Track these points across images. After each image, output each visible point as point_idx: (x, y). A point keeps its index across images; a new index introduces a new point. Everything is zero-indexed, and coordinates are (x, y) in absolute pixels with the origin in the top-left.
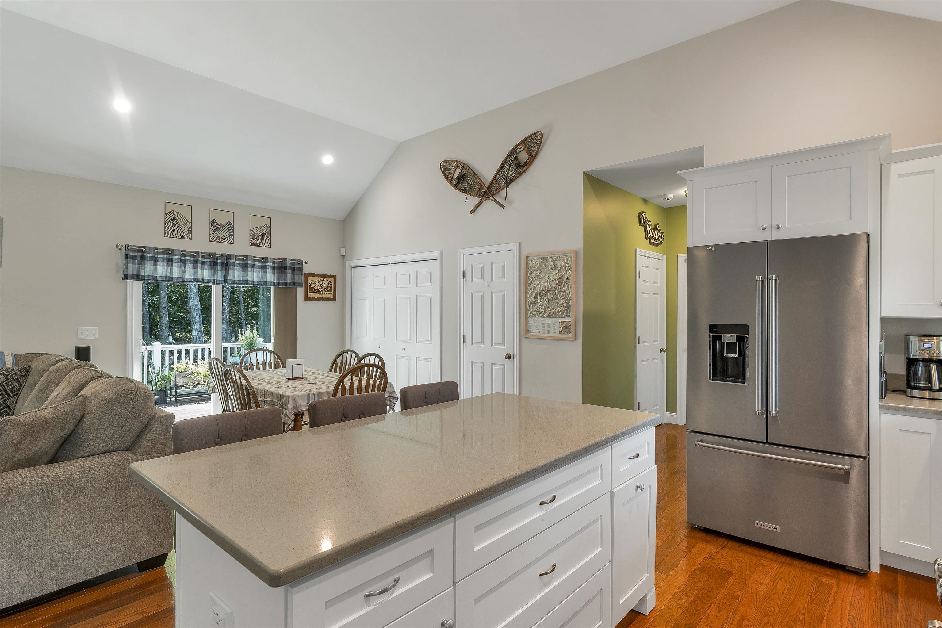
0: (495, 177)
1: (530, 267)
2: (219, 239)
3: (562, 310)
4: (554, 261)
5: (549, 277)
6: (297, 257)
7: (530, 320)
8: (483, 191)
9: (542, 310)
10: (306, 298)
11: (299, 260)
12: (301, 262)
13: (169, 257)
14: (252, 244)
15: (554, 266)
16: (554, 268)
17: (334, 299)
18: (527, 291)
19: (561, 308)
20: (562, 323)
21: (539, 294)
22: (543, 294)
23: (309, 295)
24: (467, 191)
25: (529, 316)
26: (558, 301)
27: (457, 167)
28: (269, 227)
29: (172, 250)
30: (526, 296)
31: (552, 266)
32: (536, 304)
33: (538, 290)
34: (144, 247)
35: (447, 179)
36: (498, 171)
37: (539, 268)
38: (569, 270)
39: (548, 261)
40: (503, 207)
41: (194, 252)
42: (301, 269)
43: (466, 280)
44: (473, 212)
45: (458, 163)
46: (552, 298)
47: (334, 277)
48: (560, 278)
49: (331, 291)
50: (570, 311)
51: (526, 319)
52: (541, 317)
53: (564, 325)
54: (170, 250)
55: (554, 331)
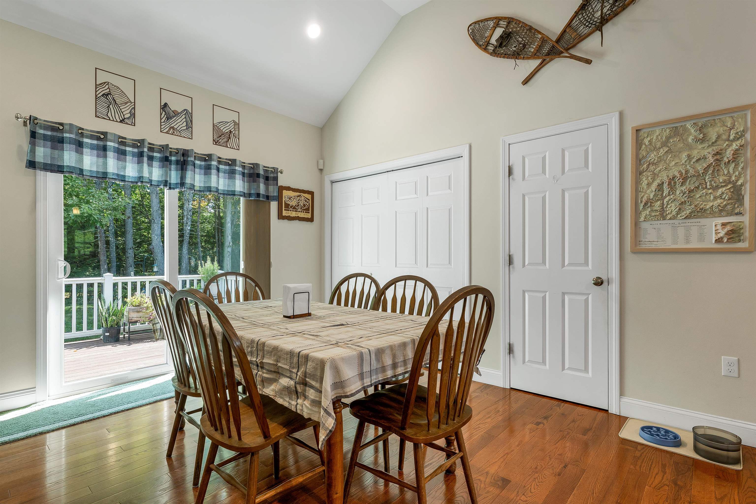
0: (569, 25)
1: (644, 146)
2: (173, 131)
3: (722, 205)
4: (701, 130)
5: (689, 156)
6: (271, 164)
7: (645, 225)
8: (546, 49)
9: (672, 208)
10: (281, 217)
11: (273, 168)
12: (275, 171)
13: (101, 143)
14: (216, 142)
15: (701, 135)
16: (702, 141)
17: (311, 220)
18: (637, 182)
19: (719, 201)
20: (724, 225)
21: (665, 186)
22: (675, 183)
23: (285, 213)
24: (516, 55)
25: (642, 219)
26: (710, 191)
27: (497, 25)
28: (237, 124)
29: (105, 134)
30: (637, 190)
31: (696, 137)
32: (658, 200)
33: (664, 177)
34: (62, 124)
35: (479, 46)
36: (577, 14)
37: (664, 144)
38: (736, 139)
39: (685, 129)
40: (588, 62)
41: (139, 141)
42: (276, 179)
43: (513, 179)
44: (526, 82)
45: (497, 20)
46: (697, 188)
47: (312, 193)
48: (717, 153)
49: (308, 209)
50: (742, 204)
51: (636, 224)
52: (670, 219)
53: (728, 228)
54: (102, 133)
55: (701, 238)
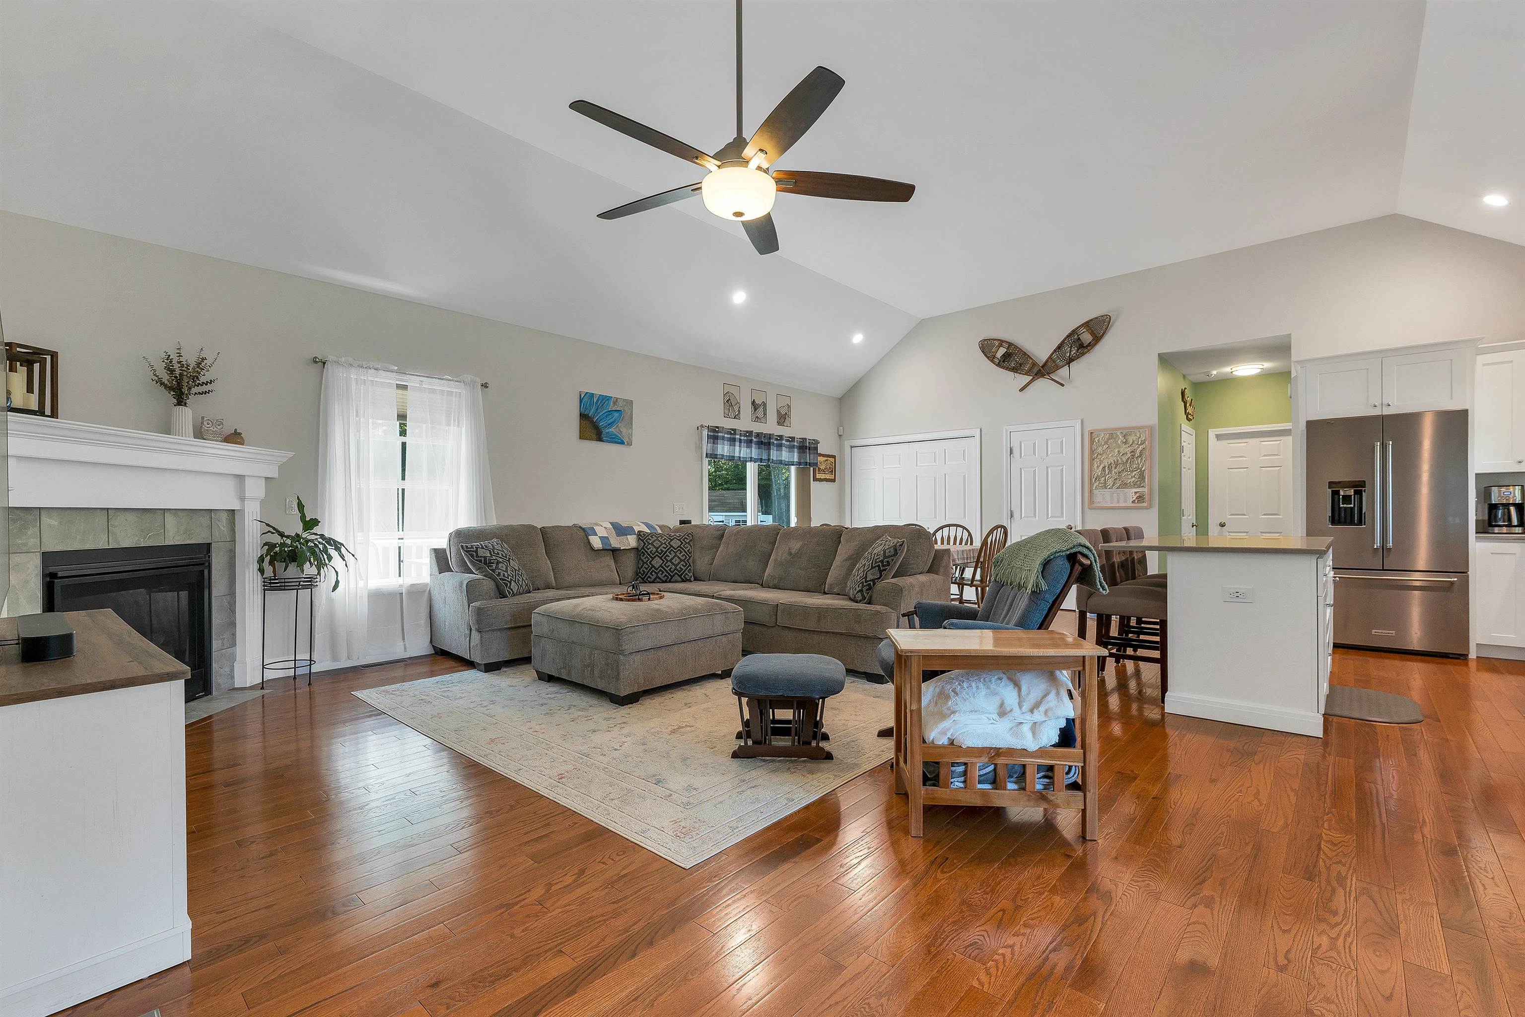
0: (1050, 357)
1: (1095, 443)
2: (757, 419)
3: (1135, 481)
4: (1124, 436)
5: (1119, 451)
6: (810, 436)
7: (1096, 492)
8: (1036, 370)
9: (1110, 482)
10: (815, 479)
11: (814, 440)
12: (817, 442)
13: (732, 436)
14: (779, 423)
15: (1125, 440)
16: (1126, 443)
17: (834, 481)
18: (1091, 465)
19: (1134, 479)
20: (1136, 493)
21: (1106, 468)
22: (1112, 467)
23: (818, 476)
24: (1014, 370)
25: (1094, 488)
26: (1129, 473)
27: (1000, 345)
28: (789, 406)
29: (734, 430)
30: (1091, 470)
31: (1122, 441)
32: (1103, 477)
33: (1106, 463)
34: (717, 427)
35: (988, 357)
36: (1055, 351)
37: (1106, 443)
38: (1142, 444)
39: (1117, 436)
40: (1062, 385)
42: (816, 448)
43: (1013, 457)
44: (1022, 390)
45: (1002, 342)
46: (1123, 470)
47: (834, 457)
48: (1132, 452)
49: (832, 471)
50: (1144, 481)
51: (1091, 491)
52: (1109, 488)
53: (1138, 495)
54: (733, 430)
55: (1125, 501)
